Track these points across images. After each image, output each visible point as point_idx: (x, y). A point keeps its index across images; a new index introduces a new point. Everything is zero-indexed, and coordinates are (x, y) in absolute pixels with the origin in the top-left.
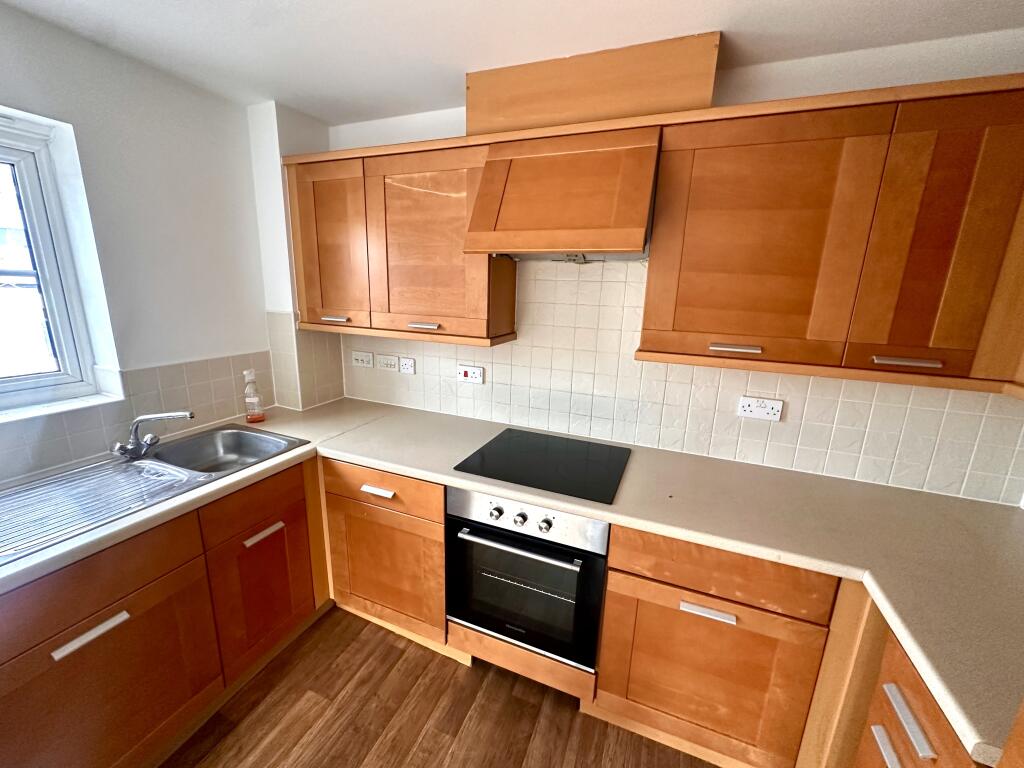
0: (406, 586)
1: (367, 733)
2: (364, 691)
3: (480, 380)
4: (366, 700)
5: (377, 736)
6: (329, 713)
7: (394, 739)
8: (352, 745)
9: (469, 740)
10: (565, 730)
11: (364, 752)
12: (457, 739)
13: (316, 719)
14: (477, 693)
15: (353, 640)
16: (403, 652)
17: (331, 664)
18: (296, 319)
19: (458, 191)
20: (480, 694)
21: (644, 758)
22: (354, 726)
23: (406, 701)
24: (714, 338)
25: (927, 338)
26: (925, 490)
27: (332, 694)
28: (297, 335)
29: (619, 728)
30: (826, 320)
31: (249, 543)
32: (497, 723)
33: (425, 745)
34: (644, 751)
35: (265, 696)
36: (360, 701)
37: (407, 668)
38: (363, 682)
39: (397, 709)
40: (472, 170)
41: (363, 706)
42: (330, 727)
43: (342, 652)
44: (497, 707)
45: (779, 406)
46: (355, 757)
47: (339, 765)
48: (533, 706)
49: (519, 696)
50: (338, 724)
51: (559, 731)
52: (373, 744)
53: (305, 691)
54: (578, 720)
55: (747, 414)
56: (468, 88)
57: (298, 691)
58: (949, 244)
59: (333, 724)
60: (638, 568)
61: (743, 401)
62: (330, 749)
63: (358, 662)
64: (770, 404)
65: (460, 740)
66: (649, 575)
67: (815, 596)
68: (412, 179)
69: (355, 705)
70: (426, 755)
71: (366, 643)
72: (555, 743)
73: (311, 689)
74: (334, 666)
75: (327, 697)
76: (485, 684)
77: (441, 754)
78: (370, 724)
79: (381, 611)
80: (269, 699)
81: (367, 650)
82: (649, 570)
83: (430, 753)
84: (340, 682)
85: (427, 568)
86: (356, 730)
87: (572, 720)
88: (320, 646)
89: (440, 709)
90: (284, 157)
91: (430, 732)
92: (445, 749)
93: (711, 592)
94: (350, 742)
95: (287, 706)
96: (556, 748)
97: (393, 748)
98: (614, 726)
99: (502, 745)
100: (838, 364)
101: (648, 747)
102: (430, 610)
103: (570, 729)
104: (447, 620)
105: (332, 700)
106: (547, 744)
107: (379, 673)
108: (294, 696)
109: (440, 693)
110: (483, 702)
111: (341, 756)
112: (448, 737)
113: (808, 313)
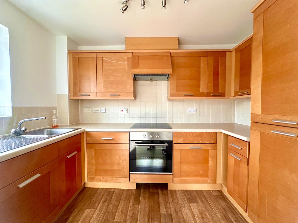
0: (116, 167)
1: (112, 212)
2: (106, 204)
3: (126, 112)
4: (108, 205)
5: (116, 212)
6: (97, 212)
7: (122, 211)
8: (109, 217)
9: (143, 204)
10: (166, 194)
11: (114, 216)
12: (140, 205)
13: (93, 215)
14: (140, 194)
15: (96, 193)
16: (114, 192)
17: (91, 200)
18: (69, 96)
19: (124, 62)
20: (141, 194)
21: (186, 194)
22: (107, 212)
23: (121, 202)
24: (184, 93)
25: (218, 91)
26: (221, 123)
27: (95, 207)
28: (69, 101)
29: (178, 190)
30: (203, 89)
31: (69, 157)
32: (149, 198)
33: (131, 209)
34: (186, 192)
35: (71, 215)
36: (106, 206)
37: (117, 195)
38: (104, 202)
39: (119, 205)
40: (128, 58)
41: (108, 207)
42: (99, 215)
43: (93, 197)
44: (147, 195)
45: (195, 109)
46: (112, 218)
47: (107, 222)
48: (156, 192)
49: (152, 191)
50: (101, 214)
51: (165, 195)
52: (115, 214)
53: (85, 210)
54: (169, 192)
55: (190, 112)
56: (126, 40)
57: (82, 210)
58: (218, 75)
59: (100, 214)
60: (180, 142)
61: (188, 109)
62: (102, 220)
63: (100, 198)
64: (194, 109)
65: (141, 205)
66: (182, 143)
67: (214, 138)
68: (111, 59)
69: (104, 207)
70: (133, 211)
71: (100, 193)
72: (165, 197)
73: (87, 208)
74: (92, 201)
75: (94, 208)
76: (141, 191)
77: (137, 209)
78: (112, 210)
79: (107, 179)
80: (72, 216)
81: (101, 195)
82: (182, 141)
83: (134, 210)
84: (96, 204)
85: (123, 159)
86: (108, 212)
87: (167, 192)
88: (84, 198)
89: (132, 200)
90: (68, 51)
91: (131, 206)
92: (138, 208)
93: (196, 143)
94: (108, 216)
95: (80, 215)
96: (166, 198)
97: (122, 213)
98: (177, 190)
99: (153, 202)
100: (206, 96)
101: (186, 191)
102: (124, 173)
103: (167, 194)
104: (130, 174)
105: (96, 208)
106: (164, 198)
107: (109, 198)
108: (82, 212)
109: (130, 197)
110: (143, 195)
111: (107, 220)
112: (137, 205)
113: (200, 87)
